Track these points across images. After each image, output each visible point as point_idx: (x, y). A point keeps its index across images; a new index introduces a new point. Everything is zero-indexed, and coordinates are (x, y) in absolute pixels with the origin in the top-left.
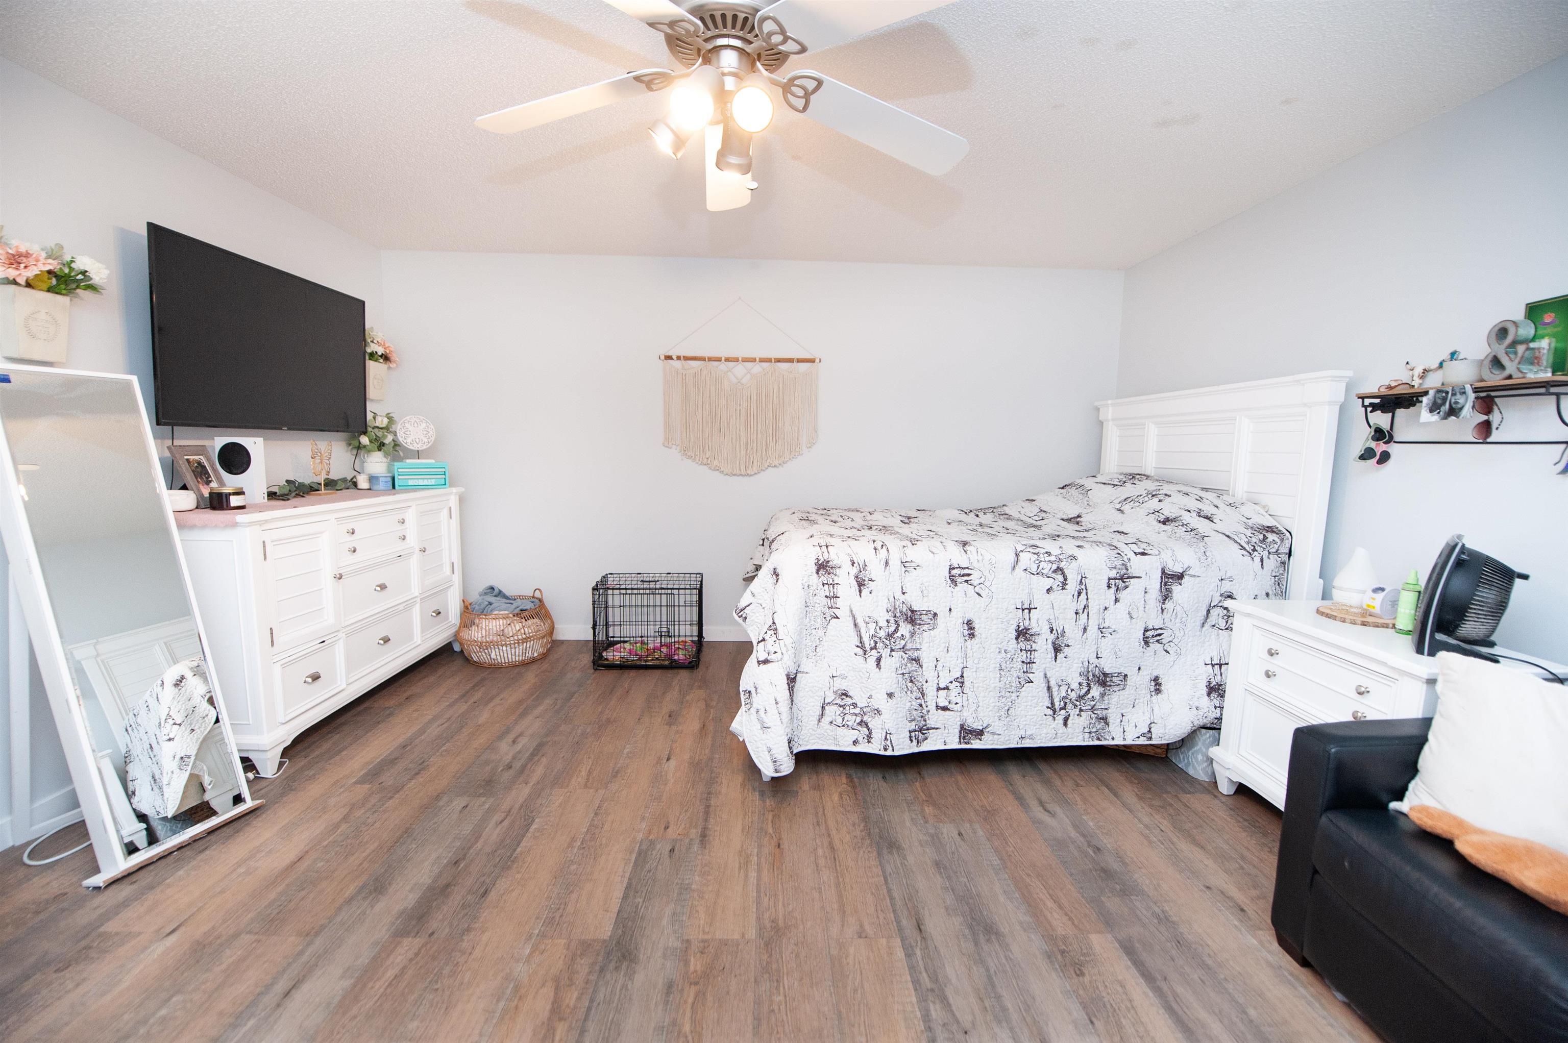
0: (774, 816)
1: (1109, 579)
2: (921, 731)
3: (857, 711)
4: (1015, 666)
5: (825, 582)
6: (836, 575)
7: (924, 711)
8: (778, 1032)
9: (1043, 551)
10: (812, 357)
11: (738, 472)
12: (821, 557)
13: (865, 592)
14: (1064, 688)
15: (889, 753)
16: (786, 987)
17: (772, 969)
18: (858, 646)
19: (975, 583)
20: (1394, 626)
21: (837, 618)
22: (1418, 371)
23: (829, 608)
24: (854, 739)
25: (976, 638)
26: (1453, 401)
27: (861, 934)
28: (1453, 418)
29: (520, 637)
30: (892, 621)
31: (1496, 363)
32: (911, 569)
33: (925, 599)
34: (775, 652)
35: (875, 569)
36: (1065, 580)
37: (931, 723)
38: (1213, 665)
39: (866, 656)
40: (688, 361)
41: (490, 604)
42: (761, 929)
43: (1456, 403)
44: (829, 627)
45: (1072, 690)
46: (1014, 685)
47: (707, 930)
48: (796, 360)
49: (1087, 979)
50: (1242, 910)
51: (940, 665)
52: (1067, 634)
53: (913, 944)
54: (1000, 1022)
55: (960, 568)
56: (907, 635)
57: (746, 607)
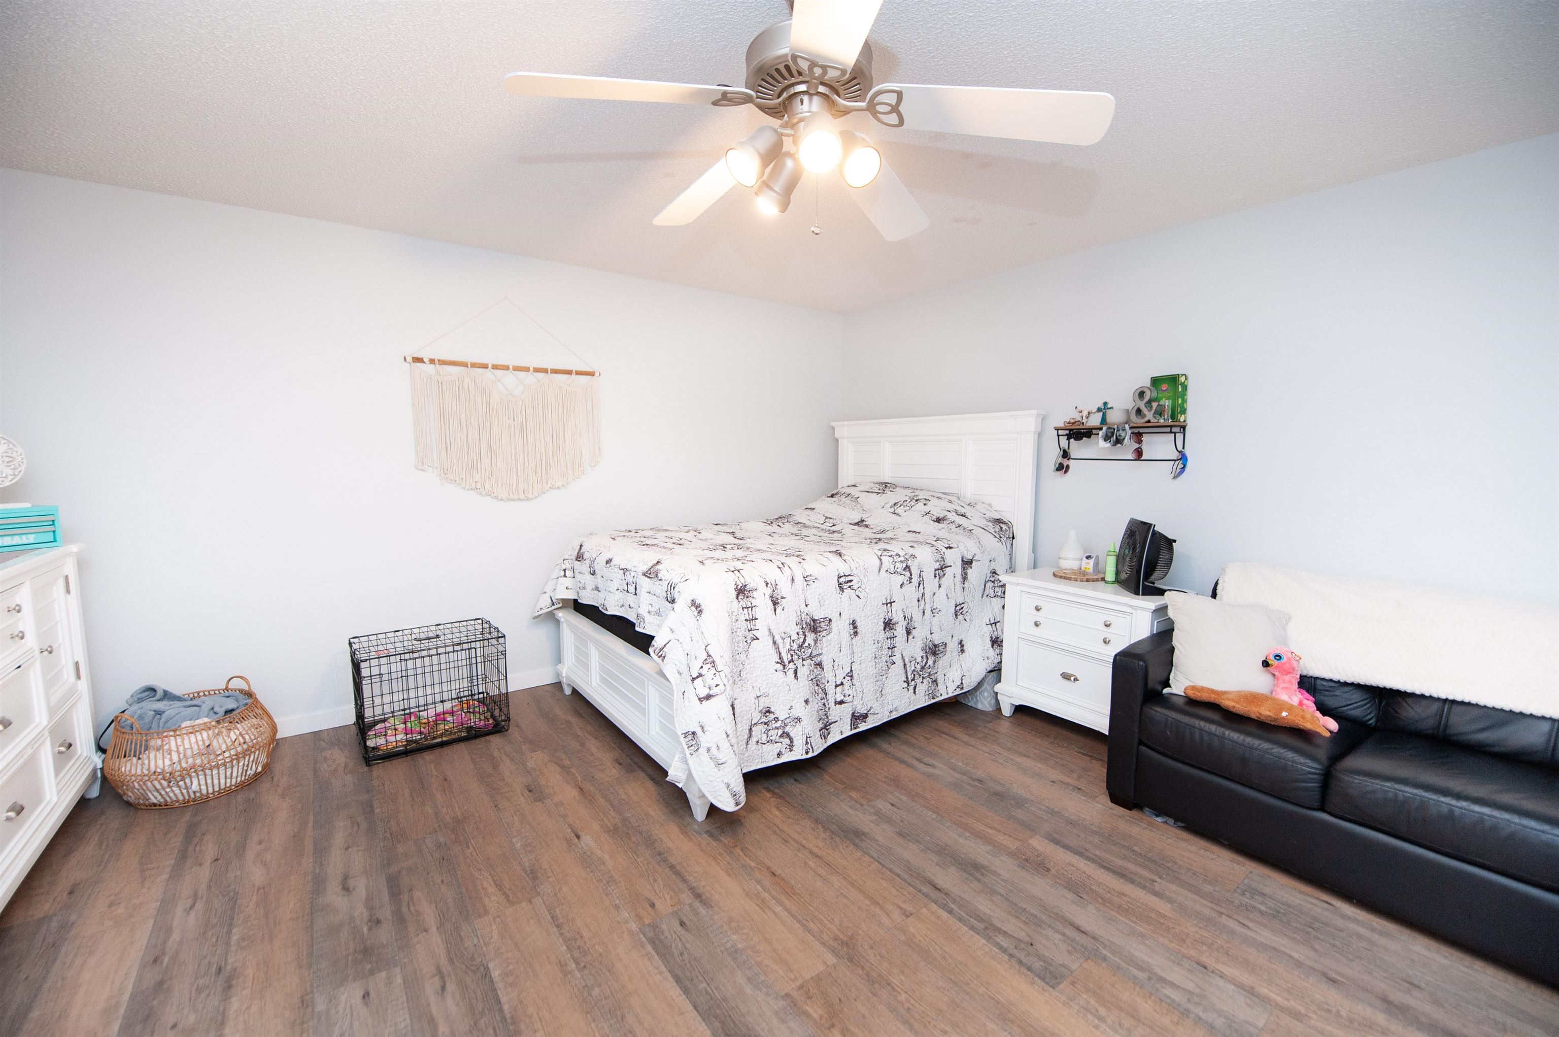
0: (742, 850)
1: (936, 570)
2: (826, 728)
3: (778, 724)
4: (884, 653)
5: (744, 606)
6: (753, 598)
7: (827, 709)
8: (929, 1023)
9: (894, 554)
10: (592, 370)
11: (516, 497)
12: (738, 582)
13: (779, 610)
14: (913, 663)
15: (810, 755)
16: (899, 985)
17: (874, 977)
18: (778, 663)
19: (855, 587)
20: (1103, 579)
21: (758, 639)
22: (1085, 414)
23: (749, 631)
24: (778, 751)
25: (859, 635)
26: (1118, 434)
27: (907, 915)
28: (1119, 445)
29: (239, 749)
30: (801, 633)
31: (1139, 411)
32: (811, 582)
33: (822, 608)
34: (717, 685)
35: (784, 588)
36: (911, 575)
37: (832, 718)
38: (991, 625)
39: (786, 670)
40: (443, 366)
41: (159, 713)
42: (833, 951)
43: (1120, 436)
44: (749, 650)
45: (918, 663)
46: (884, 669)
47: (792, 977)
48: (574, 372)
49: (1053, 871)
50: (1080, 789)
51: (836, 664)
52: (914, 619)
53: (945, 902)
54: (1040, 926)
55: (845, 576)
56: (812, 643)
57: (665, 645)
